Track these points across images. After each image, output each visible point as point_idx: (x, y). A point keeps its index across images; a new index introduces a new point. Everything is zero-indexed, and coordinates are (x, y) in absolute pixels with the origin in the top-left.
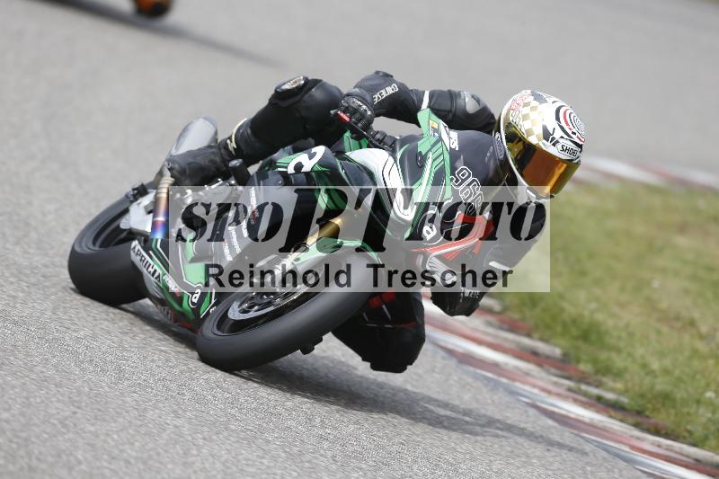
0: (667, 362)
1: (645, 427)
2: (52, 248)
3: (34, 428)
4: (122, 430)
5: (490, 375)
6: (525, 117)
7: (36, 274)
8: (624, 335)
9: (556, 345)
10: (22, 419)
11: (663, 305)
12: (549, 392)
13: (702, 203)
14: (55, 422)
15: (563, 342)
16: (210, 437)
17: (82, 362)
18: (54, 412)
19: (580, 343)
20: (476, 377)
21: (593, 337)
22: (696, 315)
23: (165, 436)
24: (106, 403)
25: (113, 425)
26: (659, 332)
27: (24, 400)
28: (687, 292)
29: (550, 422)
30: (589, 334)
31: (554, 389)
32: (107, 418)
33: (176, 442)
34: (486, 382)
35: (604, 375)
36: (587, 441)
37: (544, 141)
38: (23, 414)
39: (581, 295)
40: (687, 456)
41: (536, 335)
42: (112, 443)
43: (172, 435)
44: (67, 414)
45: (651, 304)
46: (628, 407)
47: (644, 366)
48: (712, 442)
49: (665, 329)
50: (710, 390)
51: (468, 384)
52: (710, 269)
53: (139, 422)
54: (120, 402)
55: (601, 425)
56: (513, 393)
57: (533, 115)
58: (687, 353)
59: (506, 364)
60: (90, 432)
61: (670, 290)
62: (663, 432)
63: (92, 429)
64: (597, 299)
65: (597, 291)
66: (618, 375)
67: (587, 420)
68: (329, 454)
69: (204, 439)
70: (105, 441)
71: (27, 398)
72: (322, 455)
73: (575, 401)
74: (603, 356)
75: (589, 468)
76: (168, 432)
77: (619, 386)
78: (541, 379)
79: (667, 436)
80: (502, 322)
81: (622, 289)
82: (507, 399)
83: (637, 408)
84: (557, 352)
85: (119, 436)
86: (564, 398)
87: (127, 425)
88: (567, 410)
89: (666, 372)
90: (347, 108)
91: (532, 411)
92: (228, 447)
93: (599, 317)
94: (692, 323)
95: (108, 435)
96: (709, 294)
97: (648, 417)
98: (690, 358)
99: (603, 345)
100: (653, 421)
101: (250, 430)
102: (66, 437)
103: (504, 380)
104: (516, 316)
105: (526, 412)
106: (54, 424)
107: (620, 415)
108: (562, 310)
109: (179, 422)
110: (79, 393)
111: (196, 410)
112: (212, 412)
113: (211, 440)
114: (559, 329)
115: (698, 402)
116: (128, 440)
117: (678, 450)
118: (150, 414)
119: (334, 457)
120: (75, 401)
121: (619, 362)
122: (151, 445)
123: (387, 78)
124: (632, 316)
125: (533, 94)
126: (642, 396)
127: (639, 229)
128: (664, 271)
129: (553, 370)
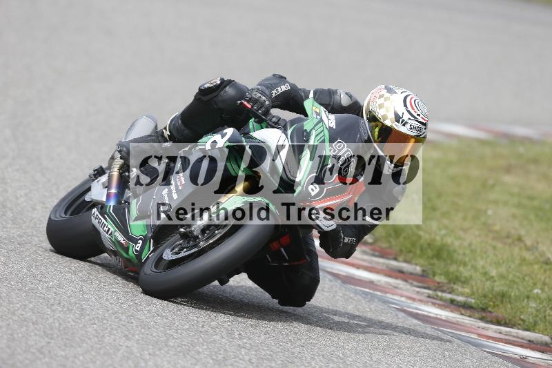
0: (503, 270)
1: (489, 319)
2: (25, 223)
3: (19, 357)
4: (86, 353)
5: (367, 290)
6: (381, 106)
7: (14, 242)
8: (468, 252)
9: (416, 265)
10: (8, 351)
11: (497, 228)
12: (414, 299)
13: (521, 150)
14: (34, 351)
15: (422, 261)
16: (154, 353)
17: (53, 305)
18: (33, 343)
19: (435, 261)
20: (356, 293)
21: (445, 255)
22: (522, 232)
23: (119, 354)
24: (73, 334)
25: (79, 349)
26: (494, 248)
27: (9, 336)
28: (514, 216)
29: (415, 321)
30: (440, 253)
31: (417, 297)
32: (74, 344)
33: (129, 358)
34: (364, 295)
35: (454, 283)
36: (444, 333)
37: (396, 123)
38: (9, 347)
39: (434, 225)
40: (522, 339)
41: (401, 259)
42: (79, 363)
43: (125, 354)
44: (43, 344)
45: (487, 227)
46: (474, 306)
47: (485, 274)
48: (541, 326)
49: (499, 245)
50: (537, 288)
51: (351, 298)
52: (531, 198)
53: (99, 346)
54: (83, 332)
55: (454, 320)
56: (385, 302)
57: (387, 104)
58: (517, 262)
59: (379, 281)
60: (62, 356)
61: (502, 216)
62: (503, 322)
63: (63, 353)
64: (446, 227)
65: (446, 221)
66: (465, 282)
67: (443, 318)
68: (247, 358)
69: (150, 354)
70: (73, 362)
71: (12, 335)
72: (241, 359)
73: (434, 304)
74: (453, 268)
75: (447, 353)
76: (121, 351)
77: (467, 290)
78: (407, 290)
79: (506, 325)
80: (374, 250)
81: (465, 219)
82: (381, 306)
83: (481, 306)
84: (418, 269)
85: (83, 357)
86: (425, 303)
87: (90, 348)
88: (427, 312)
89: (502, 277)
90: (250, 99)
91: (401, 315)
92: (169, 359)
93: (449, 240)
94: (520, 239)
95: (75, 357)
96: (532, 217)
97: (491, 312)
98: (520, 265)
99: (453, 261)
100: (493, 315)
101: (185, 345)
102: (43, 361)
103: (378, 293)
104: (384, 245)
105: (396, 315)
106: (34, 353)
107: (468, 312)
108: (420, 237)
109: (129, 344)
110: (51, 328)
111: (143, 334)
112: (155, 334)
113: (155, 355)
114: (418, 252)
115: (528, 297)
116: (91, 359)
117: (515, 335)
118: (107, 340)
119: (250, 360)
120: (48, 334)
121: (465, 272)
122: (109, 362)
123: (282, 79)
124: (473, 237)
125: (386, 88)
126: (485, 296)
127: (475, 172)
128: (496, 202)
129: (415, 283)
